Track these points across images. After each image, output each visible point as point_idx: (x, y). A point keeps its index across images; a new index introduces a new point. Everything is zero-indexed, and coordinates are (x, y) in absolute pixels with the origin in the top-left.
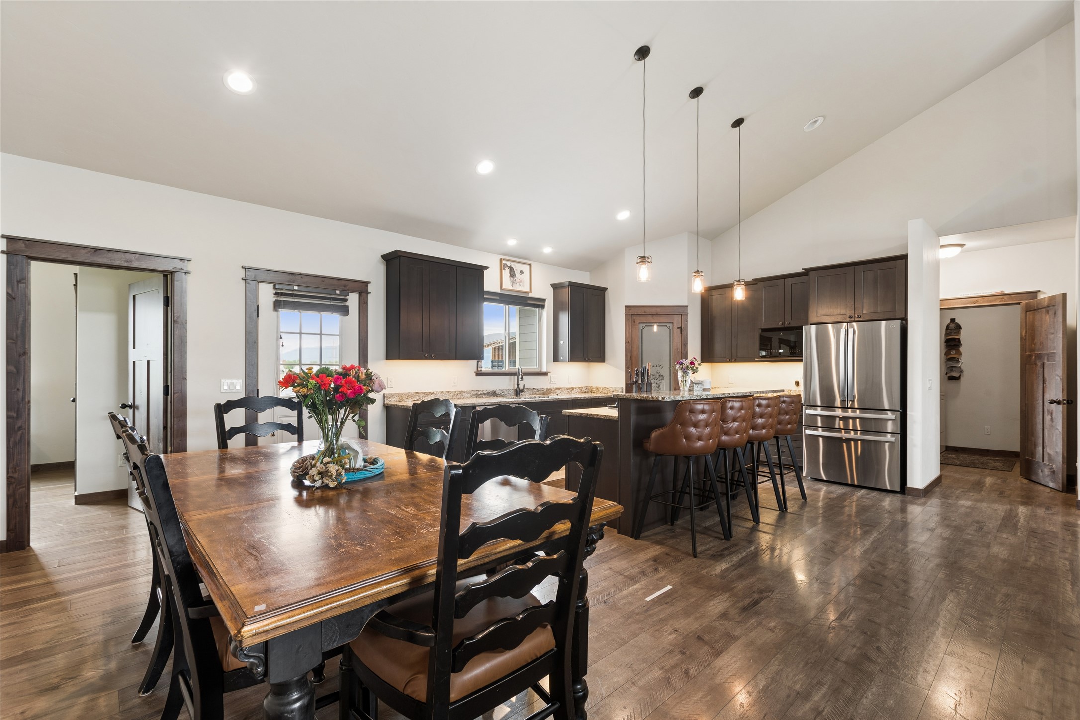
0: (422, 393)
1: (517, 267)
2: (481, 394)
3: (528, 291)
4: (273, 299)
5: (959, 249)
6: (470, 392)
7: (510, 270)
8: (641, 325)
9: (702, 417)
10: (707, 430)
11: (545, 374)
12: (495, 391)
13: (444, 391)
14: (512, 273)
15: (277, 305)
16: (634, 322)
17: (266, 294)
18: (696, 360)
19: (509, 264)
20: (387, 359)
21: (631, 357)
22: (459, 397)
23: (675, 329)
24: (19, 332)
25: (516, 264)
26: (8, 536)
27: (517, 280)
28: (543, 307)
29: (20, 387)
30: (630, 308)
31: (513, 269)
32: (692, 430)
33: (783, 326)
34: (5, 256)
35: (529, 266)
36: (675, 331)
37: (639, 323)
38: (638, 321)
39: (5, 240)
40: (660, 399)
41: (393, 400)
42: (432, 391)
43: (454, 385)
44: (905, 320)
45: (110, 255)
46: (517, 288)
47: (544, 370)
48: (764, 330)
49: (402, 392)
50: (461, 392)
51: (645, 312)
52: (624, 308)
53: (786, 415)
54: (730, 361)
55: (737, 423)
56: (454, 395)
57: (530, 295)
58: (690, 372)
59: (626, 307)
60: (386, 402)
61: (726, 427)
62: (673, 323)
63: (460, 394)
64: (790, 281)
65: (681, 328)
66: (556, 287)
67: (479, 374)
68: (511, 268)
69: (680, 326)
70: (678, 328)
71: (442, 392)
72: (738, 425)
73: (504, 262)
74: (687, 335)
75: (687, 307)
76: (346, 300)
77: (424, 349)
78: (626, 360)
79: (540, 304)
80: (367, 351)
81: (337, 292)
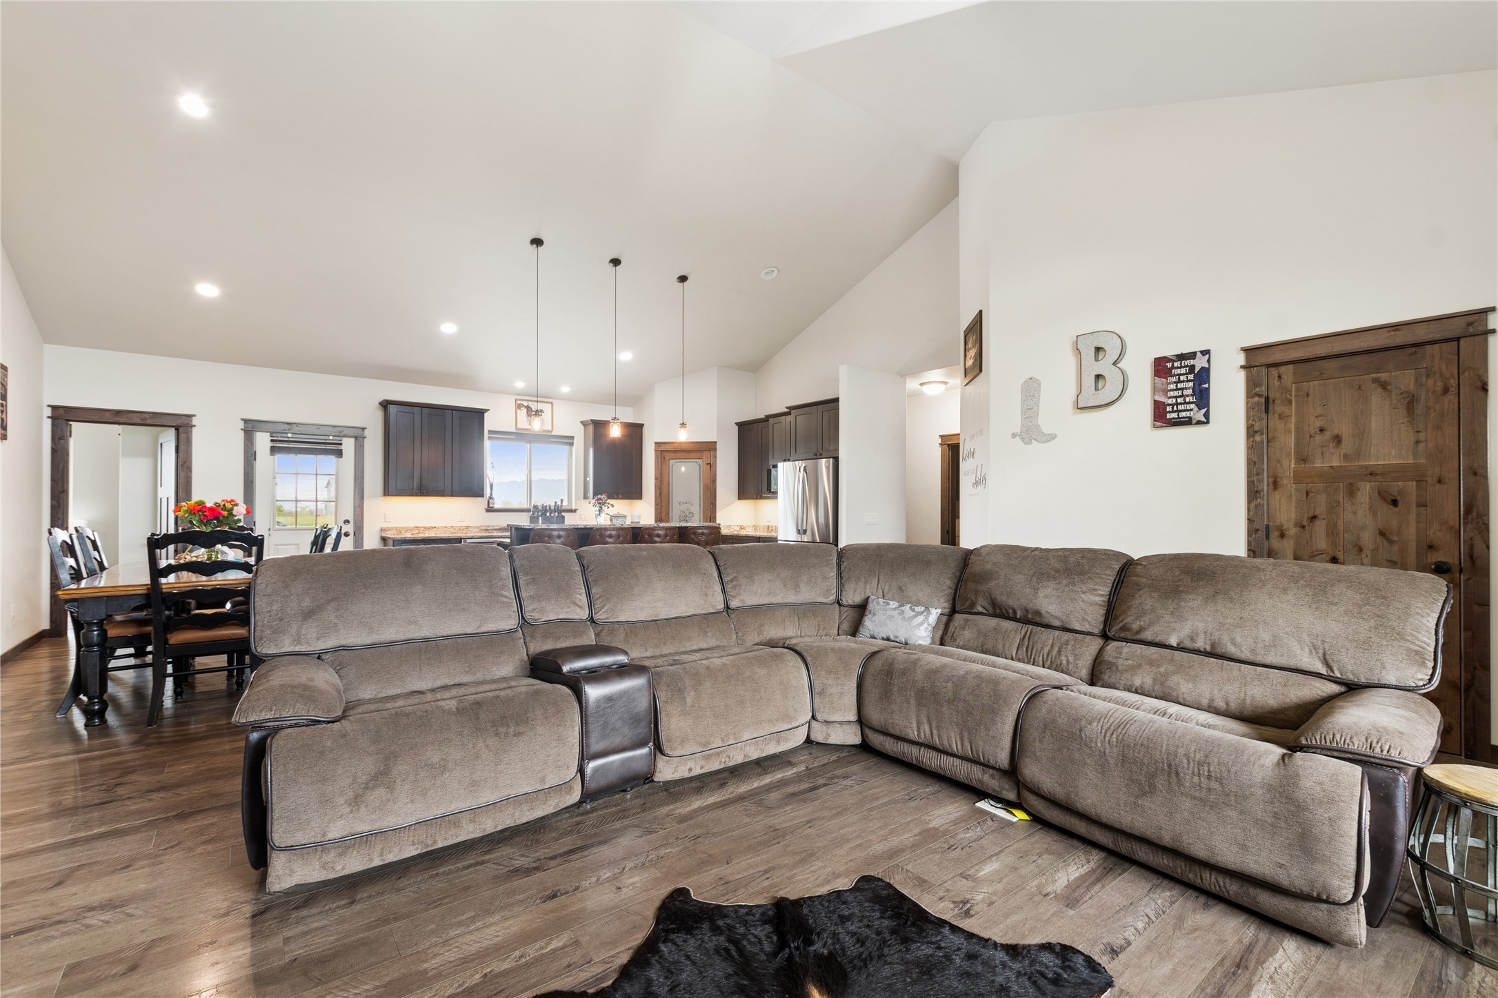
0: (423, 527)
1: (536, 407)
2: (492, 529)
3: (552, 429)
4: (269, 444)
5: (943, 386)
6: (478, 527)
7: (527, 410)
8: (666, 461)
11: (575, 511)
13: (448, 525)
14: (529, 413)
15: (274, 450)
16: (661, 457)
17: (263, 441)
19: (526, 404)
20: (384, 495)
21: (660, 494)
22: (464, 531)
23: (700, 465)
24: (60, 476)
25: (534, 404)
26: (51, 626)
28: (571, 444)
29: (60, 516)
30: (658, 445)
31: (531, 409)
34: (50, 420)
35: (549, 405)
36: (700, 468)
37: (664, 459)
38: (667, 458)
39: (50, 408)
41: (390, 532)
42: (434, 526)
43: (460, 520)
44: (836, 459)
45: (129, 415)
46: (537, 427)
47: (573, 508)
49: (402, 526)
51: (674, 448)
52: (654, 444)
54: (760, 497)
56: (461, 530)
57: (553, 433)
59: (656, 443)
60: (384, 535)
62: (702, 459)
63: (466, 528)
65: (710, 464)
66: (584, 424)
67: (490, 509)
68: (528, 408)
69: (709, 462)
70: (704, 464)
71: (446, 527)
73: (519, 402)
74: (715, 471)
75: (717, 441)
76: (341, 444)
77: (415, 487)
78: (655, 497)
79: (569, 440)
80: (363, 489)
81: (331, 438)
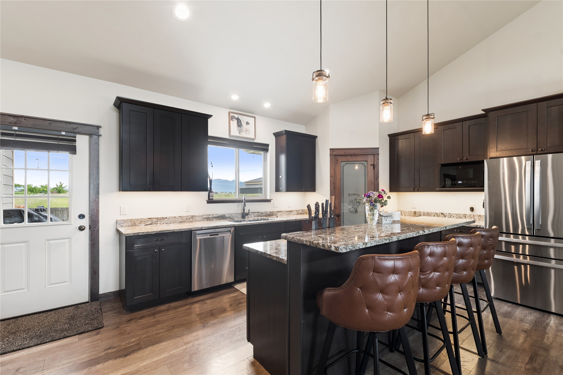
0: (155, 218)
1: (244, 119)
2: (212, 218)
3: (253, 137)
6: (201, 216)
7: (238, 121)
8: (343, 163)
9: (393, 278)
10: (400, 297)
11: (269, 201)
12: (225, 215)
13: (177, 216)
14: (239, 124)
16: (337, 161)
18: (385, 192)
19: (236, 116)
20: (119, 191)
21: (334, 188)
22: (190, 220)
23: (369, 166)
25: (242, 116)
27: (244, 129)
28: (267, 150)
30: (333, 151)
31: (241, 121)
32: (380, 297)
33: (461, 161)
35: (254, 119)
36: (369, 168)
37: (341, 162)
38: (340, 161)
40: (333, 249)
41: (125, 224)
42: (165, 217)
43: (187, 211)
46: (244, 135)
47: (268, 198)
48: (443, 165)
49: (135, 218)
50: (193, 217)
51: (345, 153)
52: (329, 150)
53: (484, 250)
54: (414, 191)
55: (438, 274)
56: (187, 219)
57: (256, 141)
58: (378, 205)
59: (331, 149)
61: (423, 278)
62: (367, 161)
63: (192, 218)
64: (468, 123)
65: (374, 165)
66: (277, 135)
67: (210, 201)
68: (238, 119)
69: (373, 164)
70: (371, 165)
71: (175, 217)
72: (439, 276)
73: (232, 114)
74: (378, 170)
75: (378, 148)
76: (74, 141)
77: (148, 182)
78: (331, 190)
79: (264, 148)
80: (99, 184)
81: (63, 133)
